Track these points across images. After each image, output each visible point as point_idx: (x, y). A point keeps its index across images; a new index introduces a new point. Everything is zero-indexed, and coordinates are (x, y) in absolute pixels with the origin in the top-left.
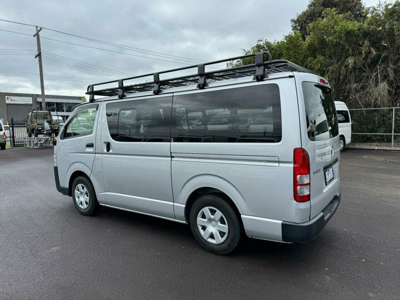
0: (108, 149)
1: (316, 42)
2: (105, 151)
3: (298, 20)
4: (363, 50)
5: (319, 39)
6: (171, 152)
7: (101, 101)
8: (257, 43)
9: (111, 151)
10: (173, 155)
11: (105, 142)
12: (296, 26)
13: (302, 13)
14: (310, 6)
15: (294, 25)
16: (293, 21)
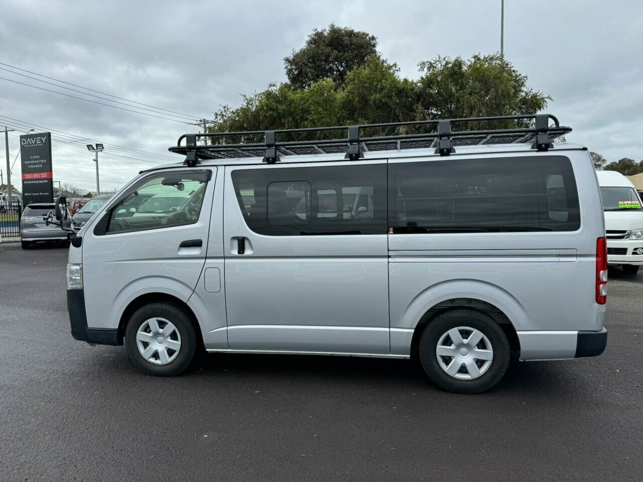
0: (241, 249)
1: (357, 99)
2: (235, 252)
3: (294, 60)
4: (416, 116)
5: (359, 95)
6: (389, 249)
7: (216, 166)
8: (266, 89)
9: (248, 252)
10: (391, 253)
11: (234, 238)
12: (293, 69)
13: (300, 52)
14: (310, 43)
15: (289, 67)
16: (287, 60)
